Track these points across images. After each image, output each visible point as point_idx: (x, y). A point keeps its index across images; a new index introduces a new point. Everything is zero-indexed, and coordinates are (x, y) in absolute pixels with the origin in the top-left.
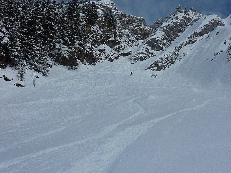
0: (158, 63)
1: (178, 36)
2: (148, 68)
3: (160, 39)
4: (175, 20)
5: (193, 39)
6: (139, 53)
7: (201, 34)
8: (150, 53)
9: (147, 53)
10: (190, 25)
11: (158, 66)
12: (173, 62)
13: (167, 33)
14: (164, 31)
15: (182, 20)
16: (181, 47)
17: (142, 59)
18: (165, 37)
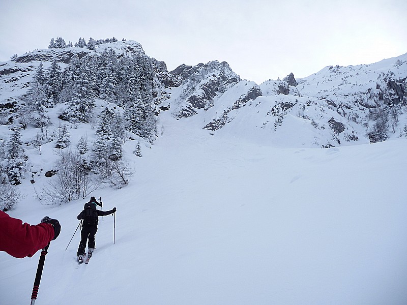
0: (212, 123)
1: (215, 95)
2: (205, 127)
3: (201, 97)
4: (212, 78)
5: (237, 104)
6: (183, 110)
7: (244, 101)
8: (193, 110)
9: (190, 111)
10: (226, 84)
11: (212, 126)
12: (224, 124)
13: (206, 91)
14: (203, 89)
15: (219, 78)
16: (228, 111)
17: (186, 116)
18: (204, 95)
